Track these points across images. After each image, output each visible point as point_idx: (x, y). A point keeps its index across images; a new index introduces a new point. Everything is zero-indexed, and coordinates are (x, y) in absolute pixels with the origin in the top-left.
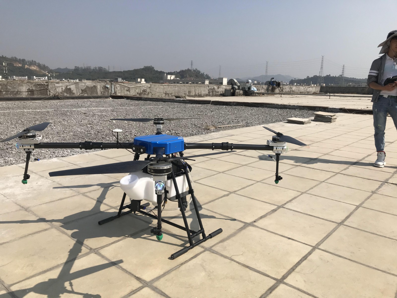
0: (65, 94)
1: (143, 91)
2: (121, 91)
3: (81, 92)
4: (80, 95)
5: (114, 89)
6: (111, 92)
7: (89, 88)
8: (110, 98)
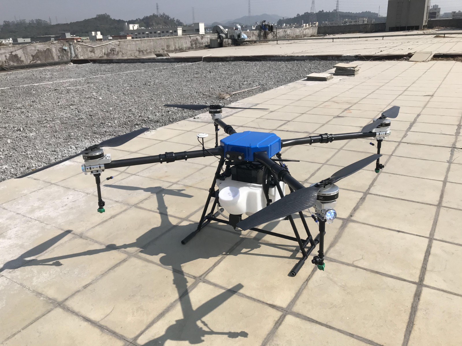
0: (12, 63)
1: (111, 50)
2: (84, 53)
3: (31, 58)
4: (31, 63)
5: (74, 51)
6: (71, 56)
7: (42, 52)
8: (70, 64)
